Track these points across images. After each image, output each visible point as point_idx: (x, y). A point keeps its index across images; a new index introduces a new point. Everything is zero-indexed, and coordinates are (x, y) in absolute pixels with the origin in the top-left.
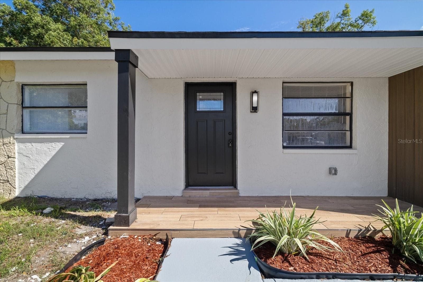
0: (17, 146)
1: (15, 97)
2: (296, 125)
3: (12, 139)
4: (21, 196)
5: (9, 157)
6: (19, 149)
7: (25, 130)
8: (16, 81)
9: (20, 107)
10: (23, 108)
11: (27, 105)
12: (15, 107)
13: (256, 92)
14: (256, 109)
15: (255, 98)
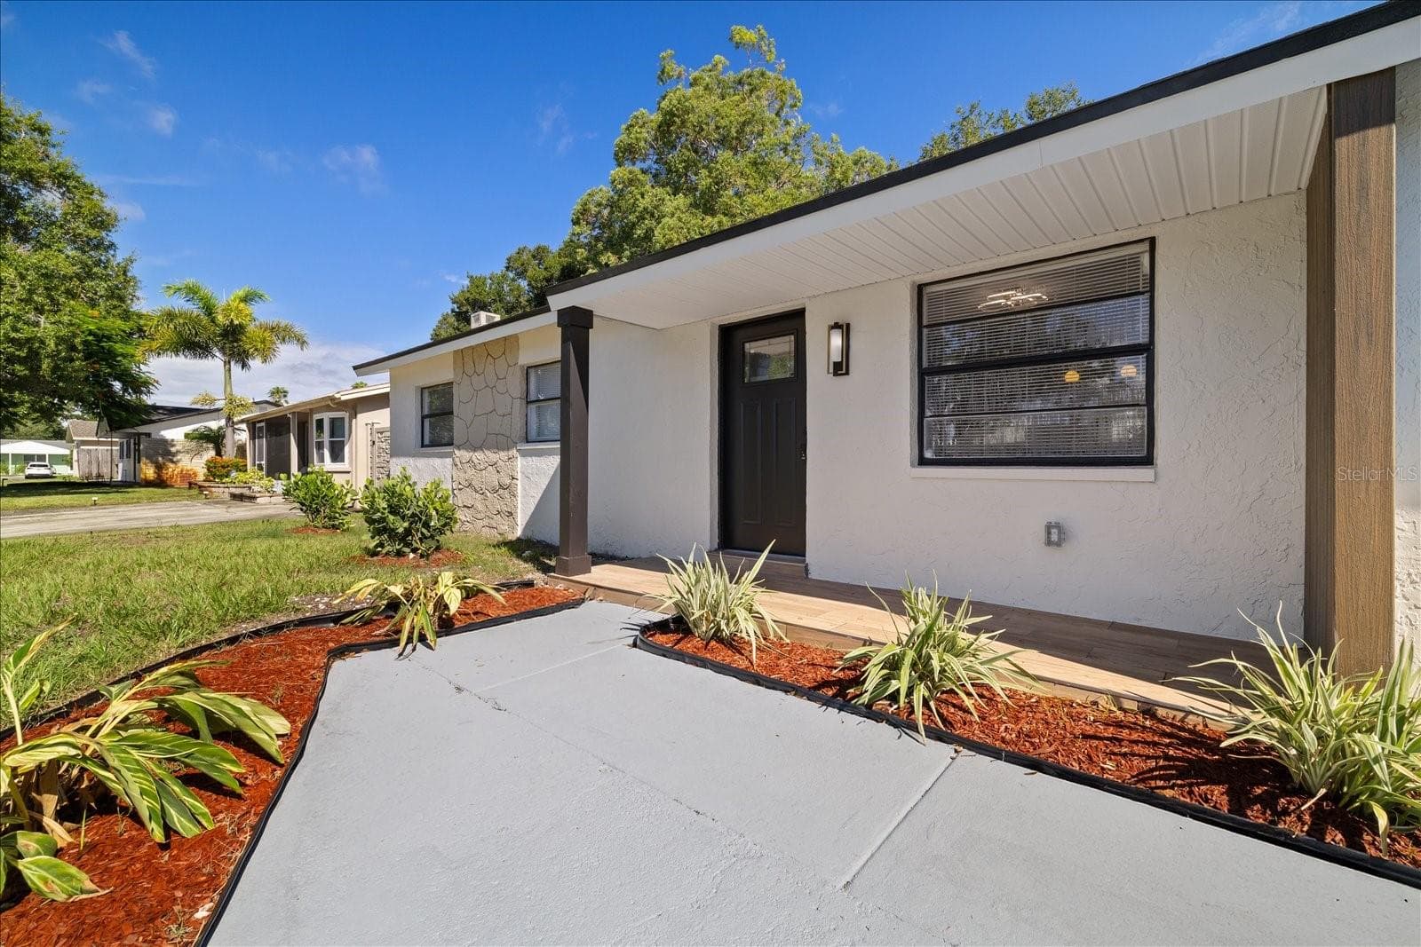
0: (520, 462)
1: (517, 389)
2: (959, 399)
3: (515, 451)
4: (523, 538)
5: (513, 478)
6: (523, 466)
7: (529, 438)
8: (519, 364)
9: (524, 402)
10: (528, 403)
11: (533, 398)
12: (517, 403)
13: (837, 326)
14: (841, 369)
15: (837, 340)
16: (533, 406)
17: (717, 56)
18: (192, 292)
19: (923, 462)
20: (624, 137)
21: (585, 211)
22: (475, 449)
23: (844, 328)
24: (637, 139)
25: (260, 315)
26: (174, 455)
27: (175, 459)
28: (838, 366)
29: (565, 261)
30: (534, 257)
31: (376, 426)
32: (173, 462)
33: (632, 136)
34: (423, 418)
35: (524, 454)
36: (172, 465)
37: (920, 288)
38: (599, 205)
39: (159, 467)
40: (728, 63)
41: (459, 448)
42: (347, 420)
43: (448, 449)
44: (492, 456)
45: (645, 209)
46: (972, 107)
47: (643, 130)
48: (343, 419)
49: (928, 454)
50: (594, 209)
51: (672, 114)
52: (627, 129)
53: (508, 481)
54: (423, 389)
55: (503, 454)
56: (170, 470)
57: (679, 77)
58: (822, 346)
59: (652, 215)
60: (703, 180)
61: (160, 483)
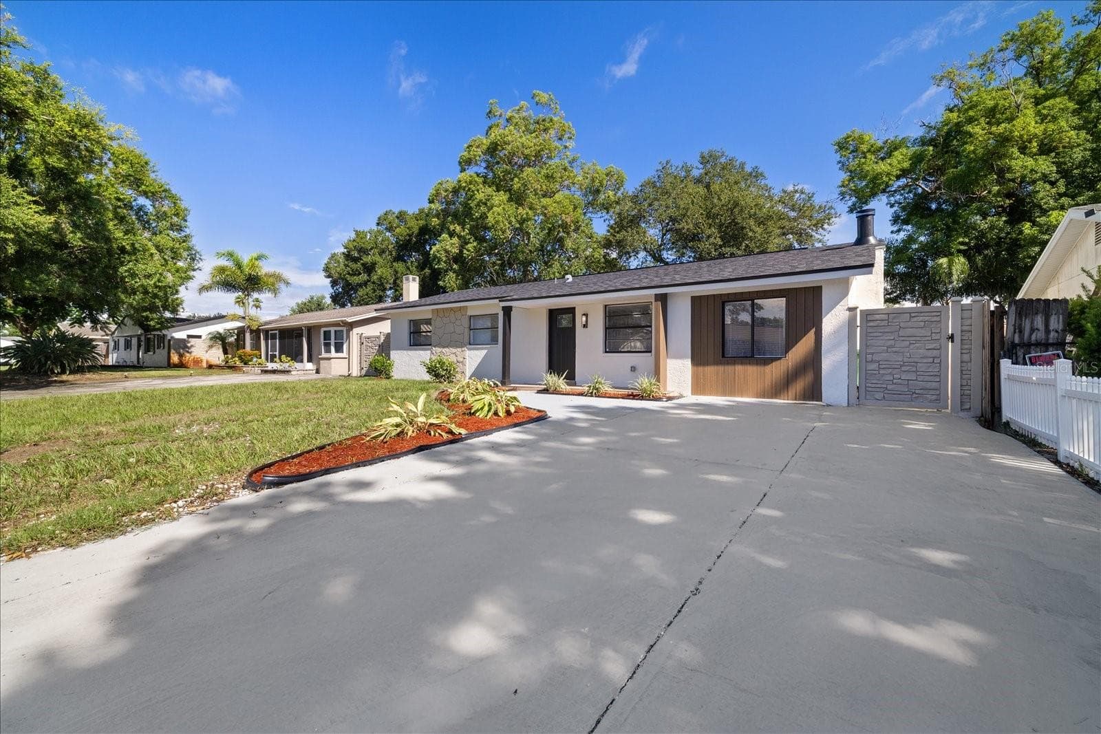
0: (467, 352)
1: (463, 324)
2: (615, 336)
3: (465, 348)
5: (464, 358)
6: (469, 354)
7: (471, 343)
8: (468, 315)
9: (469, 329)
11: (472, 327)
12: (467, 330)
13: (584, 315)
14: (585, 326)
15: (584, 319)
16: (472, 331)
17: (522, 102)
18: (230, 255)
19: (606, 352)
20: (466, 153)
21: (437, 194)
22: (444, 347)
23: (586, 315)
24: (474, 155)
25: (265, 269)
26: (189, 348)
27: (190, 351)
28: (584, 326)
29: (422, 223)
30: (397, 217)
31: (364, 335)
32: (188, 352)
33: (471, 153)
34: (411, 333)
35: (469, 349)
36: (188, 355)
37: (606, 306)
38: (446, 191)
39: (181, 356)
40: (529, 106)
41: (435, 347)
42: (345, 333)
43: (430, 347)
44: (454, 350)
45: (481, 201)
46: (667, 162)
47: (479, 150)
48: (342, 331)
49: (607, 350)
50: (444, 194)
51: (496, 144)
52: (468, 147)
53: (461, 360)
54: (410, 321)
55: (459, 350)
56: (187, 358)
57: (500, 116)
58: (580, 320)
59: (486, 204)
60: (516, 184)
61: (181, 365)
